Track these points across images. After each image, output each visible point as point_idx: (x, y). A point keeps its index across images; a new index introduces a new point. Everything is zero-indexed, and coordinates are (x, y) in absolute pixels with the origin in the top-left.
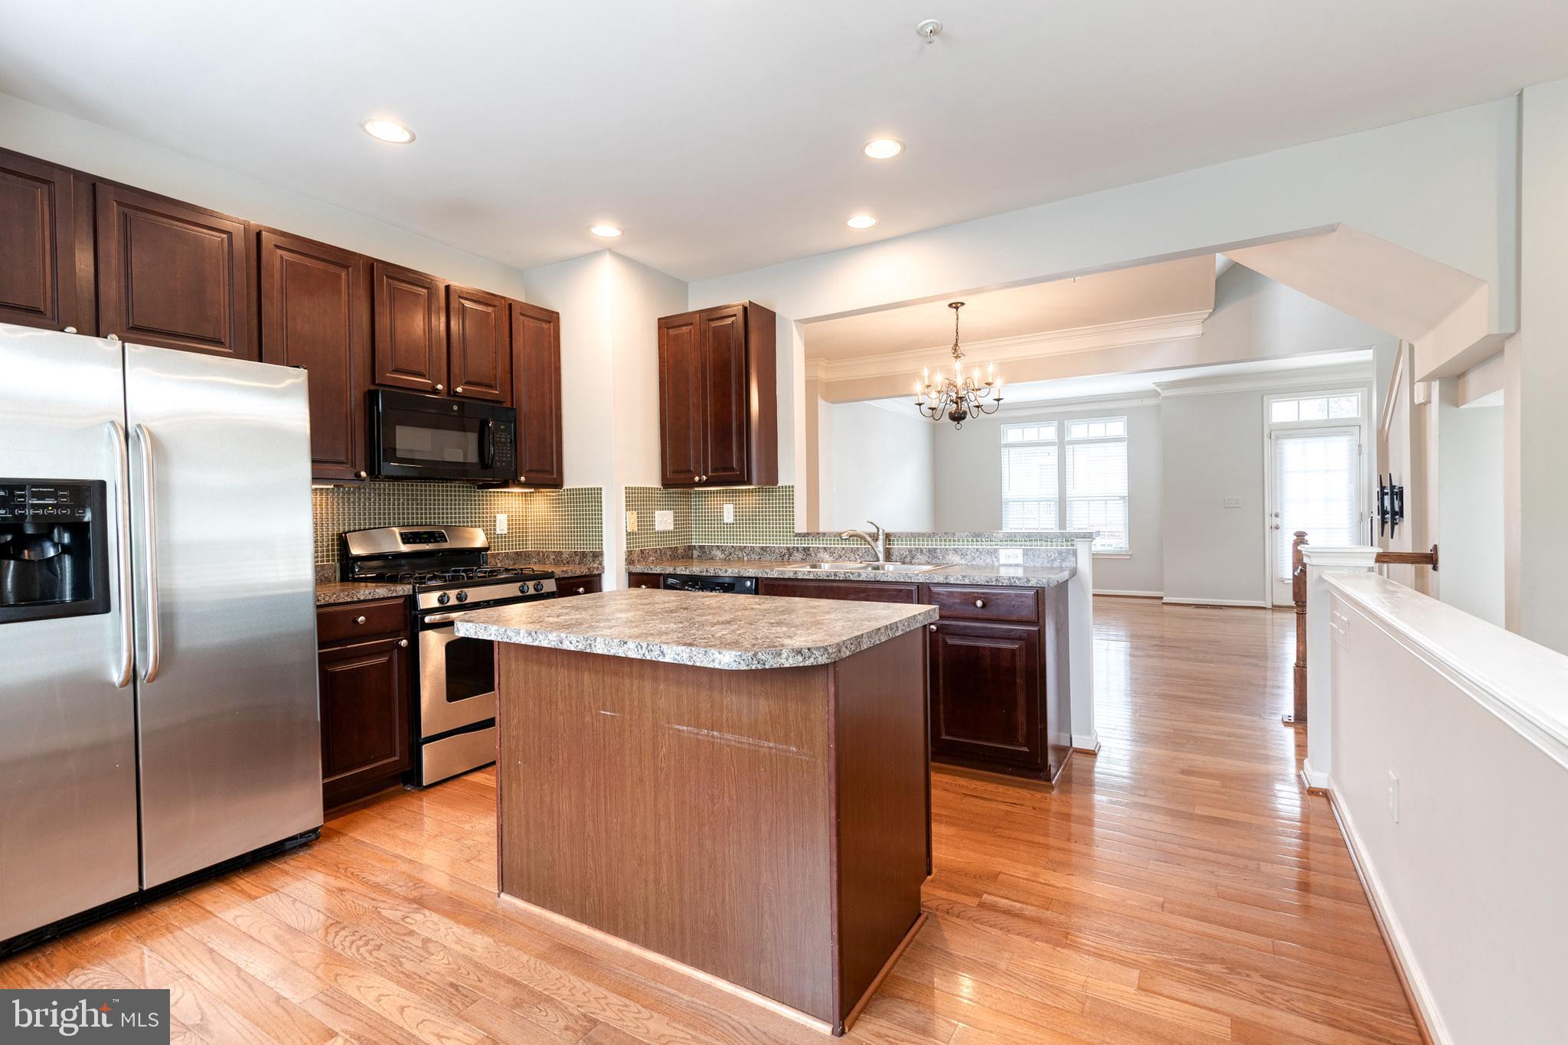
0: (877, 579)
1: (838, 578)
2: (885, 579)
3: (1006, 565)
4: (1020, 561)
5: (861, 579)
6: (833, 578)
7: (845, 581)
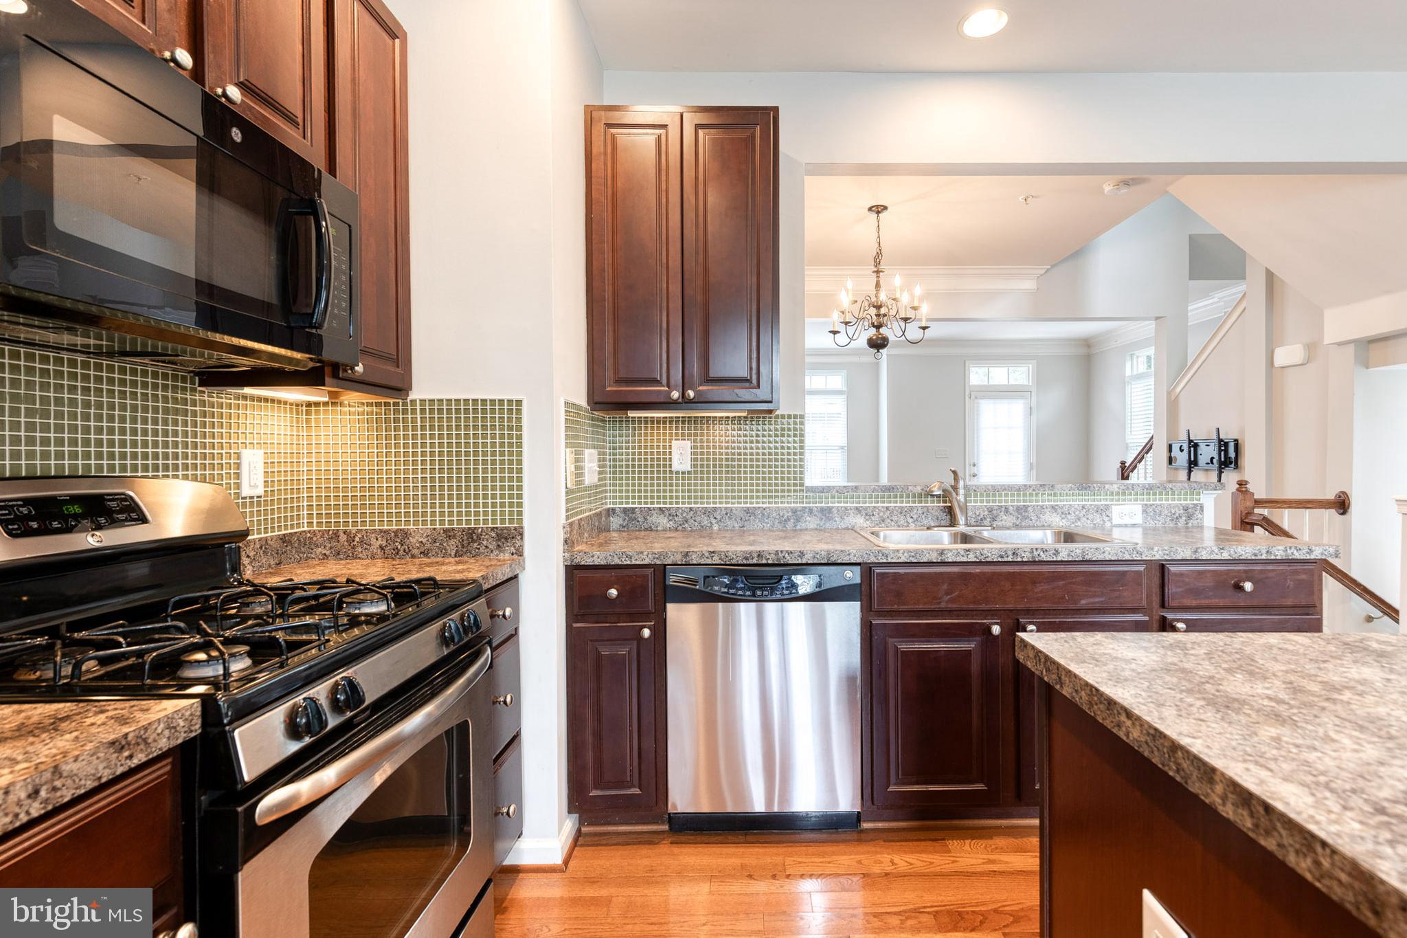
0: (1087, 557)
1: (1019, 559)
2: (1101, 557)
3: (1120, 526)
4: (1139, 519)
5: (1059, 559)
6: (1010, 559)
7: (1034, 562)
